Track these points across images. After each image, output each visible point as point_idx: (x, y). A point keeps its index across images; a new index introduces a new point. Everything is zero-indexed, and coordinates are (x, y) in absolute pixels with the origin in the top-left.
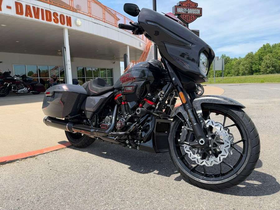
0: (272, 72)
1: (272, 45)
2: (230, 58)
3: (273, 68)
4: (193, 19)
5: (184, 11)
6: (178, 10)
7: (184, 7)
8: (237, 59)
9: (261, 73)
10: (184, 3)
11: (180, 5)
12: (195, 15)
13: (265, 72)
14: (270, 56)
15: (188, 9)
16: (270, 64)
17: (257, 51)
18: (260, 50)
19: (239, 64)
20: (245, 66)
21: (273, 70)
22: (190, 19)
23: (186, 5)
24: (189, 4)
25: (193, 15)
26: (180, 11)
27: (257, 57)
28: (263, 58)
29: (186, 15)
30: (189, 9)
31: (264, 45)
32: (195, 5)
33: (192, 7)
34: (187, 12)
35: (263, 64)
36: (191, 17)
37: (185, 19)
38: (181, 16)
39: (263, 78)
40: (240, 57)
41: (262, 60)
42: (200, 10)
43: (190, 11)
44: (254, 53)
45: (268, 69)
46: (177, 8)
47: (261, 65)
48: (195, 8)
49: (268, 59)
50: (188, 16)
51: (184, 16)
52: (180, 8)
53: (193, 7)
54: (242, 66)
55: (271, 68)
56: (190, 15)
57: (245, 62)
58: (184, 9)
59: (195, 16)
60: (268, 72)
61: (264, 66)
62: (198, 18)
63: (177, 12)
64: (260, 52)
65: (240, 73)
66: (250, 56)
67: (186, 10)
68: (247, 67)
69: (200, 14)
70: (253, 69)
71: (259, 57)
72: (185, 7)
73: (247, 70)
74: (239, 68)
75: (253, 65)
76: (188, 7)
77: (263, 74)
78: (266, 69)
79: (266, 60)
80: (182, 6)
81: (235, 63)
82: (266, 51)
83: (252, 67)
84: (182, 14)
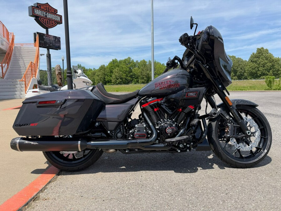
0: (120, 83)
1: (119, 61)
2: (86, 68)
3: (121, 80)
4: (53, 24)
5: (43, 14)
6: (35, 11)
7: (42, 10)
8: (91, 70)
9: (112, 83)
10: (42, 6)
11: (37, 7)
12: (55, 21)
13: (115, 83)
14: (118, 70)
15: (47, 13)
16: (118, 76)
17: (108, 65)
18: (110, 63)
19: (94, 75)
20: (100, 76)
21: (121, 82)
22: (50, 24)
23: (45, 9)
24: (48, 8)
25: (52, 21)
26: (38, 13)
27: (108, 70)
28: (113, 71)
29: (45, 18)
30: (49, 13)
31: (113, 60)
32: (55, 11)
33: (51, 12)
34: (46, 16)
35: (113, 76)
36: (51, 23)
37: (44, 22)
38: (39, 19)
39: (117, 88)
40: (94, 69)
41: (112, 72)
42: (60, 17)
43: (50, 16)
44: (106, 66)
45: (117, 81)
46: (34, 9)
47: (112, 77)
48: (54, 13)
49: (116, 72)
50: (48, 21)
51: (43, 20)
52: (38, 10)
53: (53, 13)
54: (97, 77)
55: (119, 80)
56: (50, 20)
57: (99, 73)
58: (43, 12)
59: (55, 23)
60: (117, 83)
61: (114, 78)
62: (58, 25)
63: (34, 13)
64: (110, 65)
65: (95, 83)
66: (102, 68)
67: (45, 14)
68: (101, 78)
69: (60, 21)
70: (106, 80)
71: (110, 70)
72: (44, 10)
73: (101, 80)
74: (94, 79)
75: (106, 76)
76: (47, 11)
77: (113, 84)
78: (116, 80)
79: (115, 72)
80: (40, 9)
81: (90, 74)
82: (115, 65)
83: (105, 78)
84: (41, 17)
